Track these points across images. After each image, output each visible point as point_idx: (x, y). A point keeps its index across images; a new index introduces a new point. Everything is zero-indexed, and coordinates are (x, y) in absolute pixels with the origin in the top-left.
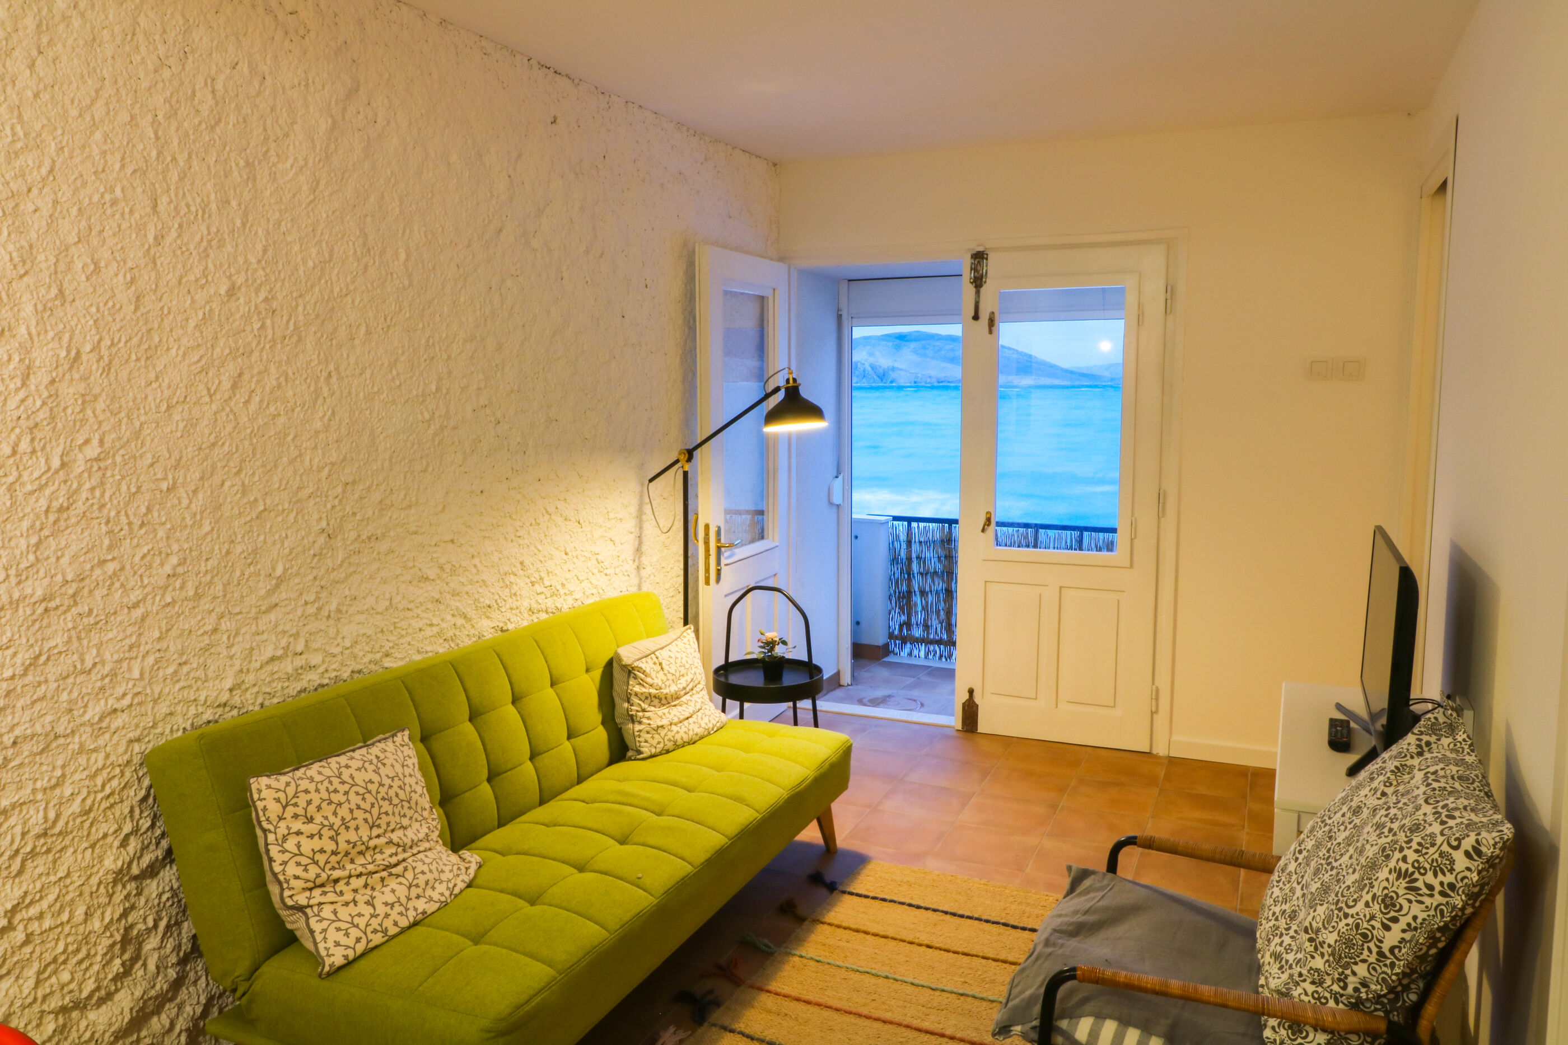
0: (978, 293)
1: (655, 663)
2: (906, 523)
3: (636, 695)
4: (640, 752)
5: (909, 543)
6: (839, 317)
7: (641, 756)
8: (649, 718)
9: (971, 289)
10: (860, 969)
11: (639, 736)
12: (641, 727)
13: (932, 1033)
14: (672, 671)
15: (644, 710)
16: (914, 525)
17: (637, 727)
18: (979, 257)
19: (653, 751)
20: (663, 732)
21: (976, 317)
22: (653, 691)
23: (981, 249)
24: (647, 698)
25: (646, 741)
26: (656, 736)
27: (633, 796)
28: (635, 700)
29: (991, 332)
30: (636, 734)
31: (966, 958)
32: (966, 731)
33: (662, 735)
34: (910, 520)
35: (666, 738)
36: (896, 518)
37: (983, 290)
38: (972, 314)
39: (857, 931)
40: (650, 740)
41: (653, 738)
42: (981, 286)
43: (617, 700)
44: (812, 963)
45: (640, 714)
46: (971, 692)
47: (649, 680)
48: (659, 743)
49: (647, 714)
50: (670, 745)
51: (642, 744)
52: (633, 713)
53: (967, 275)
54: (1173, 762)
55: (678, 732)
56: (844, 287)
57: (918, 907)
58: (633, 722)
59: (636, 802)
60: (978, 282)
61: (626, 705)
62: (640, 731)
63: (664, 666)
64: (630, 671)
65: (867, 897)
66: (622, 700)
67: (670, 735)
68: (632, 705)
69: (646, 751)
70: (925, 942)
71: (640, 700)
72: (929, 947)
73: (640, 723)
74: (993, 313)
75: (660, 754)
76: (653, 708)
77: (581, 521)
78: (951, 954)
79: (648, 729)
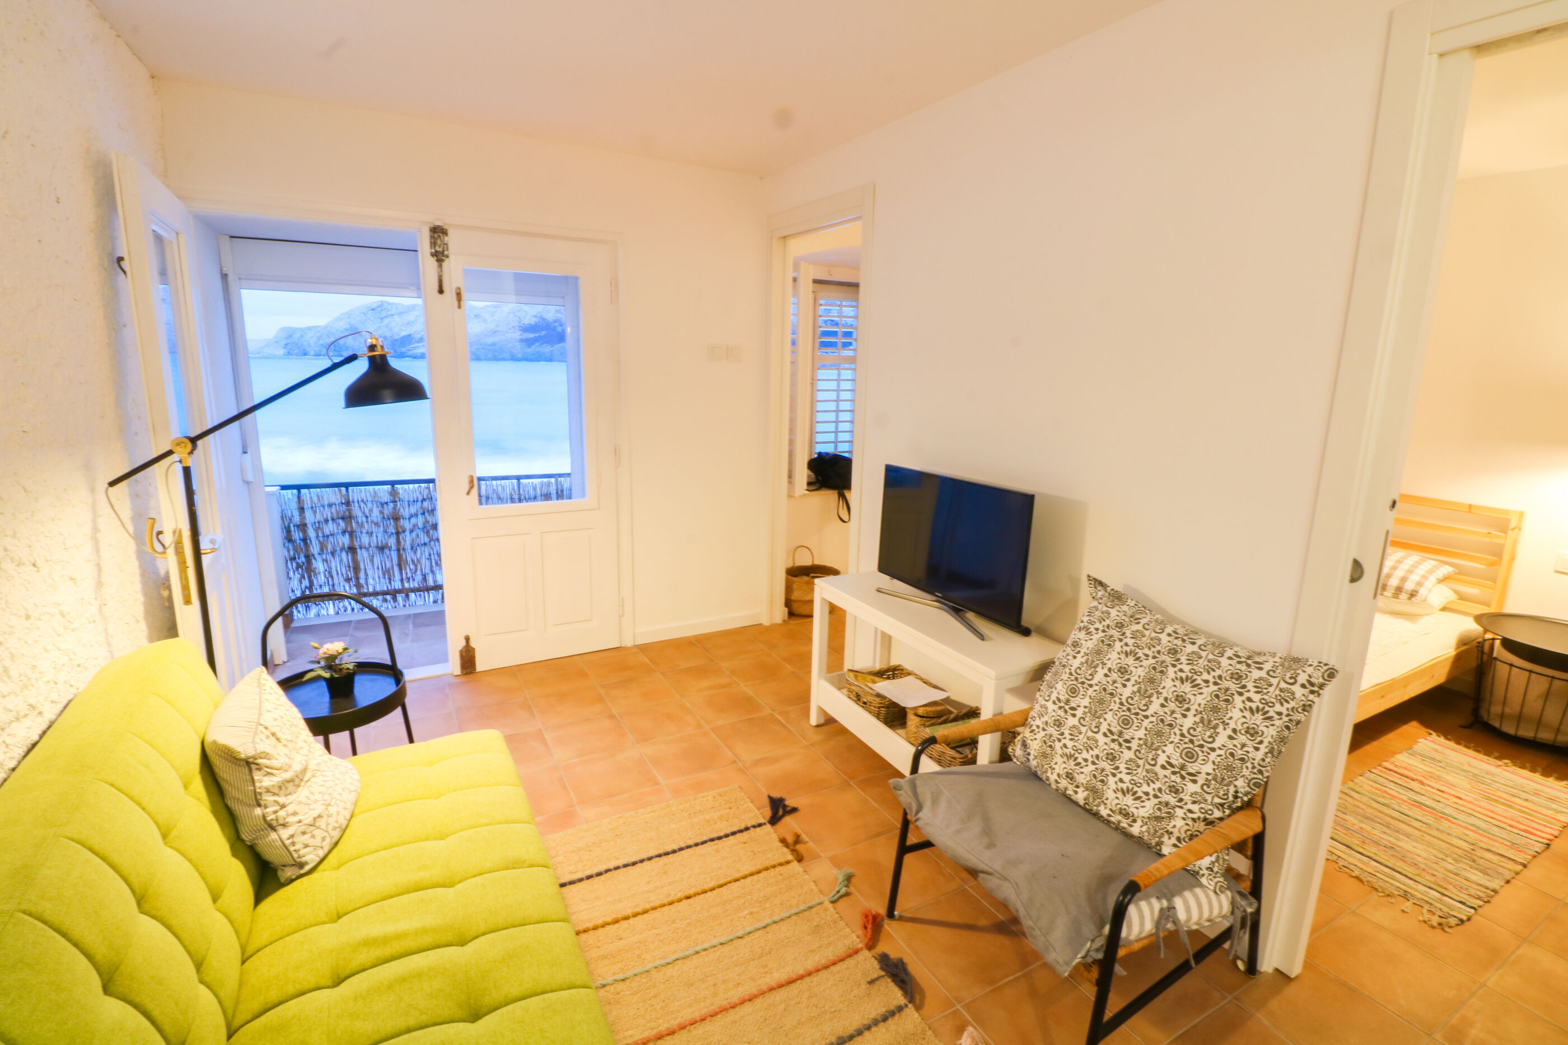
0: (440, 266)
1: (268, 737)
2: (295, 491)
3: (268, 791)
4: (301, 865)
5: (302, 510)
6: (224, 276)
7: (307, 868)
8: (295, 814)
9: (432, 262)
10: (669, 960)
11: (293, 844)
12: (290, 830)
13: (790, 982)
14: (289, 737)
15: (283, 806)
16: (303, 491)
17: (284, 833)
18: (438, 232)
19: (321, 853)
20: (321, 823)
21: (441, 291)
22: (287, 776)
23: (438, 223)
24: (280, 788)
25: (306, 846)
26: (317, 832)
27: (399, 936)
28: (268, 798)
29: (459, 307)
30: (287, 842)
31: (723, 890)
32: (467, 674)
33: (323, 827)
34: (299, 487)
35: (330, 827)
36: (284, 488)
37: (445, 264)
38: (436, 287)
39: (616, 921)
40: (311, 842)
41: (313, 837)
42: (443, 261)
43: (239, 809)
44: (620, 986)
45: (282, 813)
46: (467, 639)
47: (274, 763)
48: (323, 839)
49: (290, 809)
50: (336, 834)
51: (302, 852)
52: (273, 817)
53: (425, 248)
54: (643, 648)
55: (338, 813)
56: (226, 242)
57: (634, 864)
58: (273, 828)
59: (411, 944)
60: (440, 256)
61: (258, 811)
62: (292, 836)
63: (280, 735)
64: (249, 764)
65: (581, 880)
66: (249, 805)
67: (332, 820)
68: (266, 807)
69: (311, 858)
70: (680, 895)
71: (274, 794)
72: (688, 898)
73: (284, 825)
74: (459, 288)
75: (330, 852)
76: (291, 798)
77: (38, 564)
78: (709, 894)
79: (303, 828)
